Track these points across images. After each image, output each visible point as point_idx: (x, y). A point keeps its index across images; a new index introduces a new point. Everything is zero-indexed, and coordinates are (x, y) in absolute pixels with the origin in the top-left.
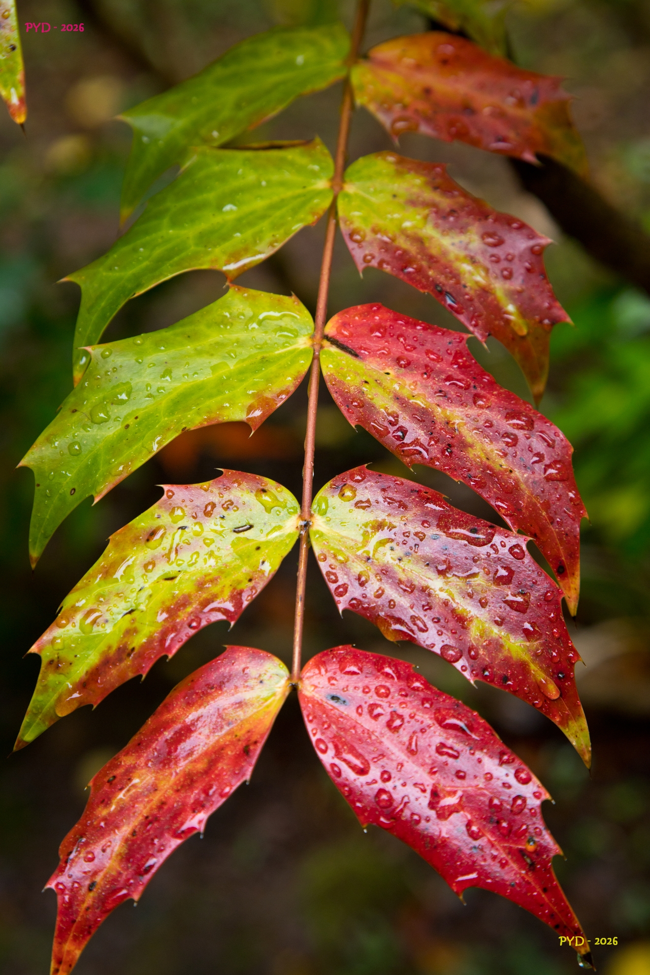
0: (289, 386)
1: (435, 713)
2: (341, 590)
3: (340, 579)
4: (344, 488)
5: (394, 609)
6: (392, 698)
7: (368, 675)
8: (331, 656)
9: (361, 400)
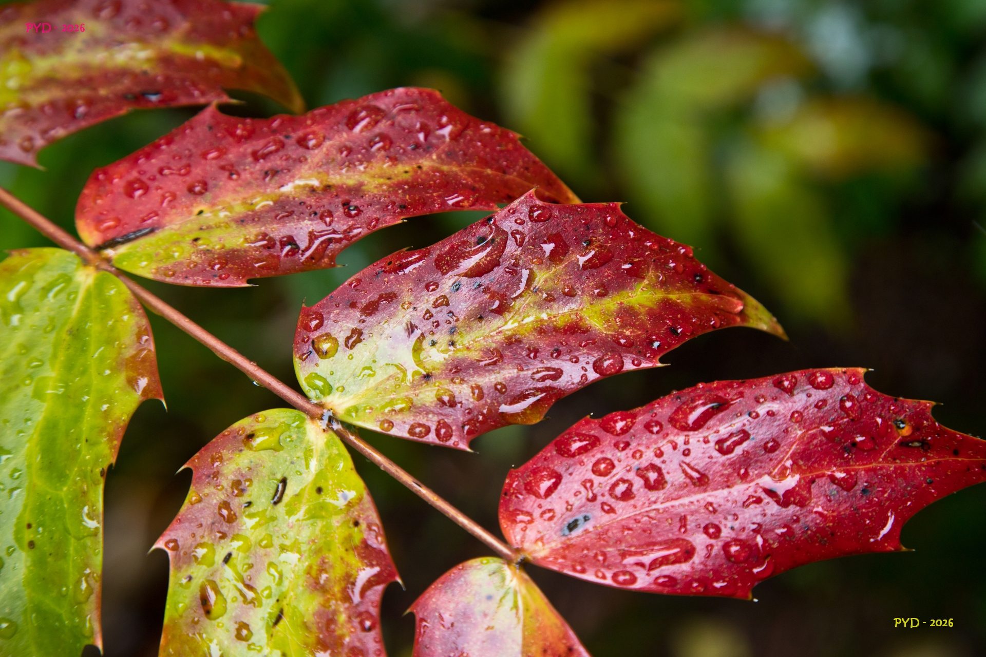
0: (137, 323)
1: (675, 426)
2: (443, 431)
3: (429, 424)
4: (316, 346)
5: (509, 390)
6: (619, 461)
7: (571, 470)
8: (514, 497)
9: (218, 258)
